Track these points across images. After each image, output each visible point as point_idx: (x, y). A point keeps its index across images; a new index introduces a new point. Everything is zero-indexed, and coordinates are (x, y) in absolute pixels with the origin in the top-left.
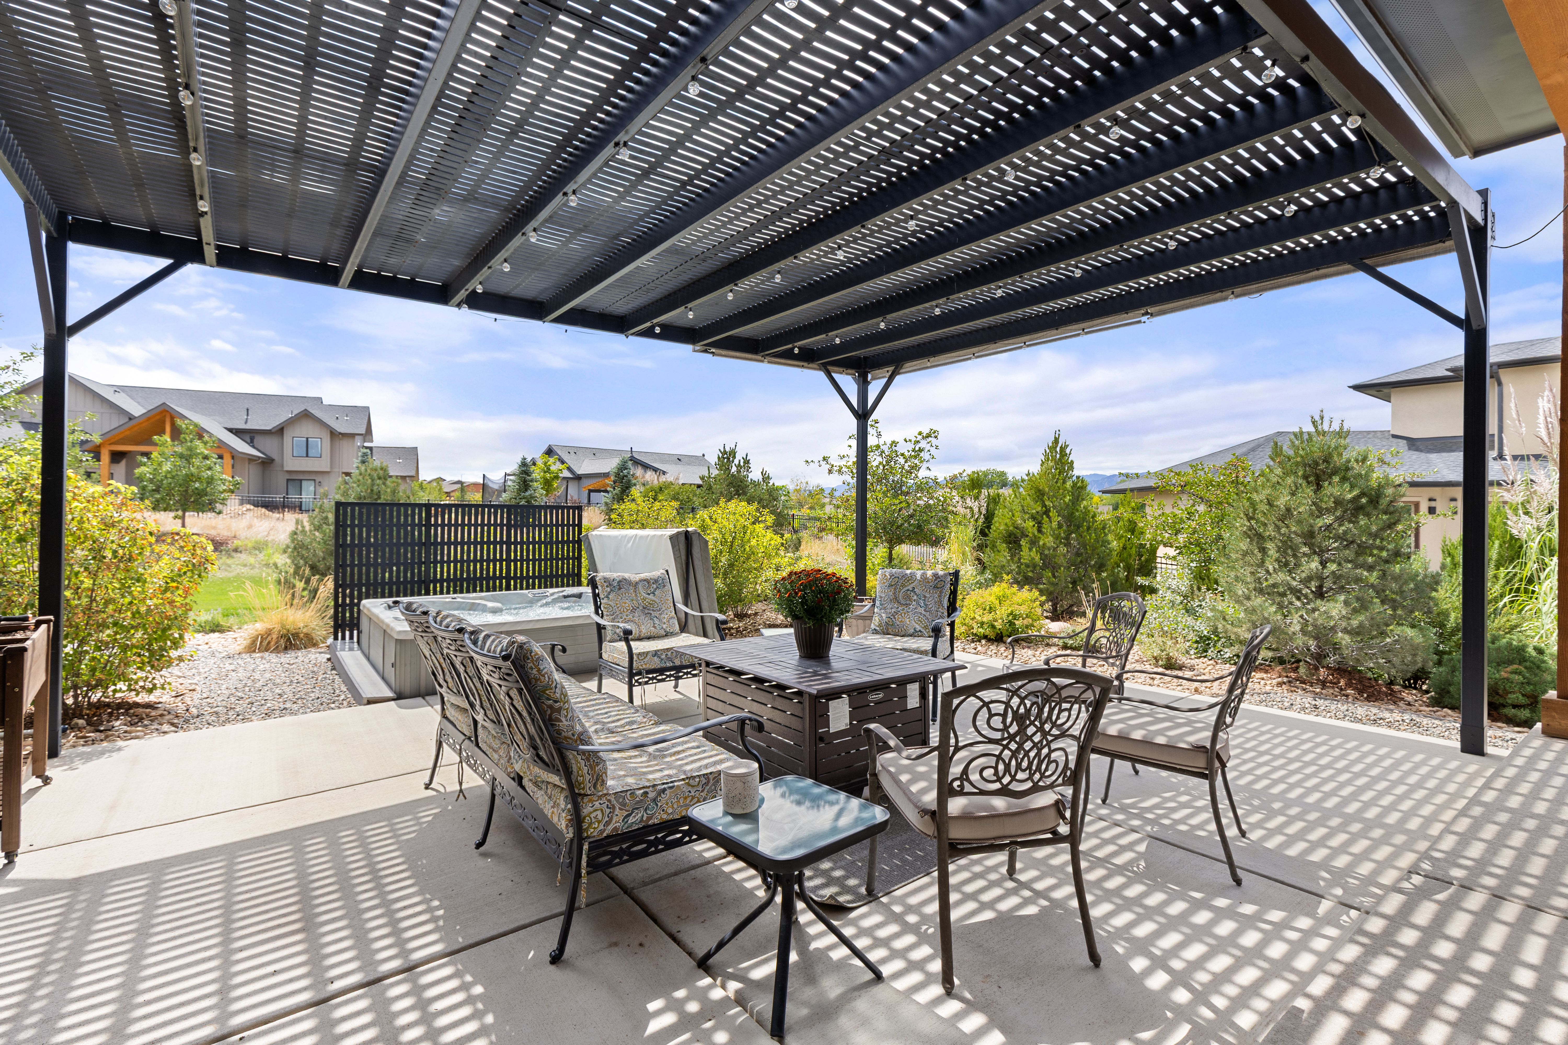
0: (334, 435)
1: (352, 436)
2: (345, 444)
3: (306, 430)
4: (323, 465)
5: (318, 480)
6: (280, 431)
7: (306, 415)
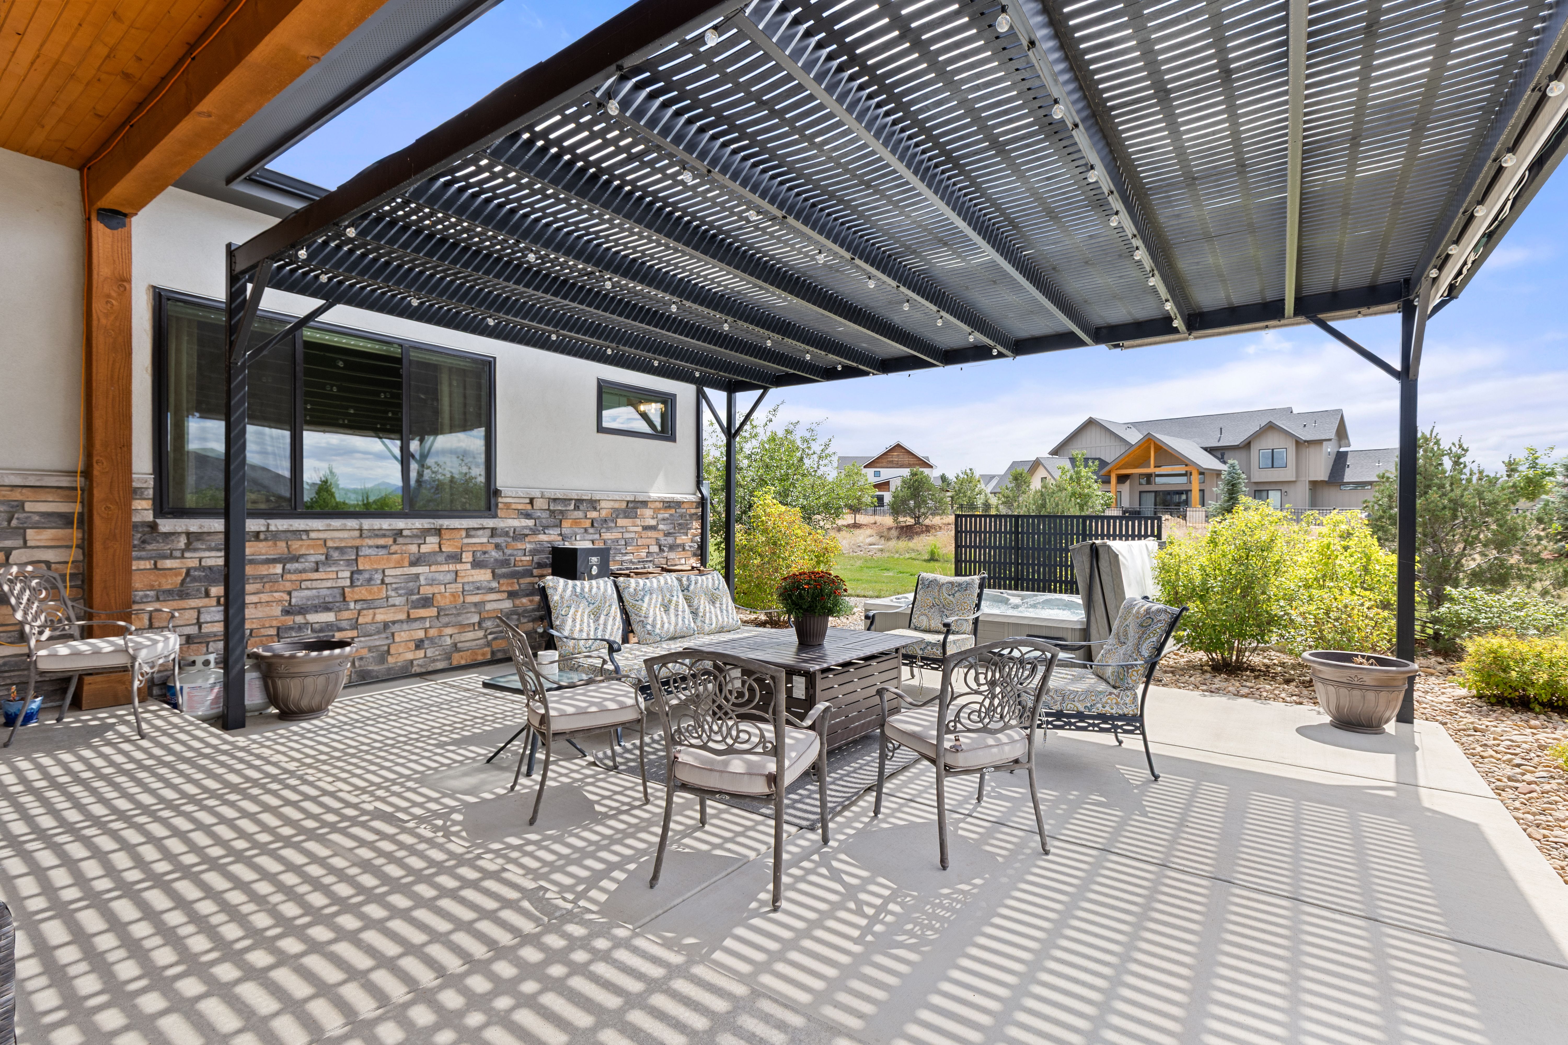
0: (1300, 444)
1: (1319, 442)
2: (1312, 451)
3: (1272, 442)
4: (1288, 474)
5: (1284, 489)
6: (1247, 445)
7: (1271, 427)
